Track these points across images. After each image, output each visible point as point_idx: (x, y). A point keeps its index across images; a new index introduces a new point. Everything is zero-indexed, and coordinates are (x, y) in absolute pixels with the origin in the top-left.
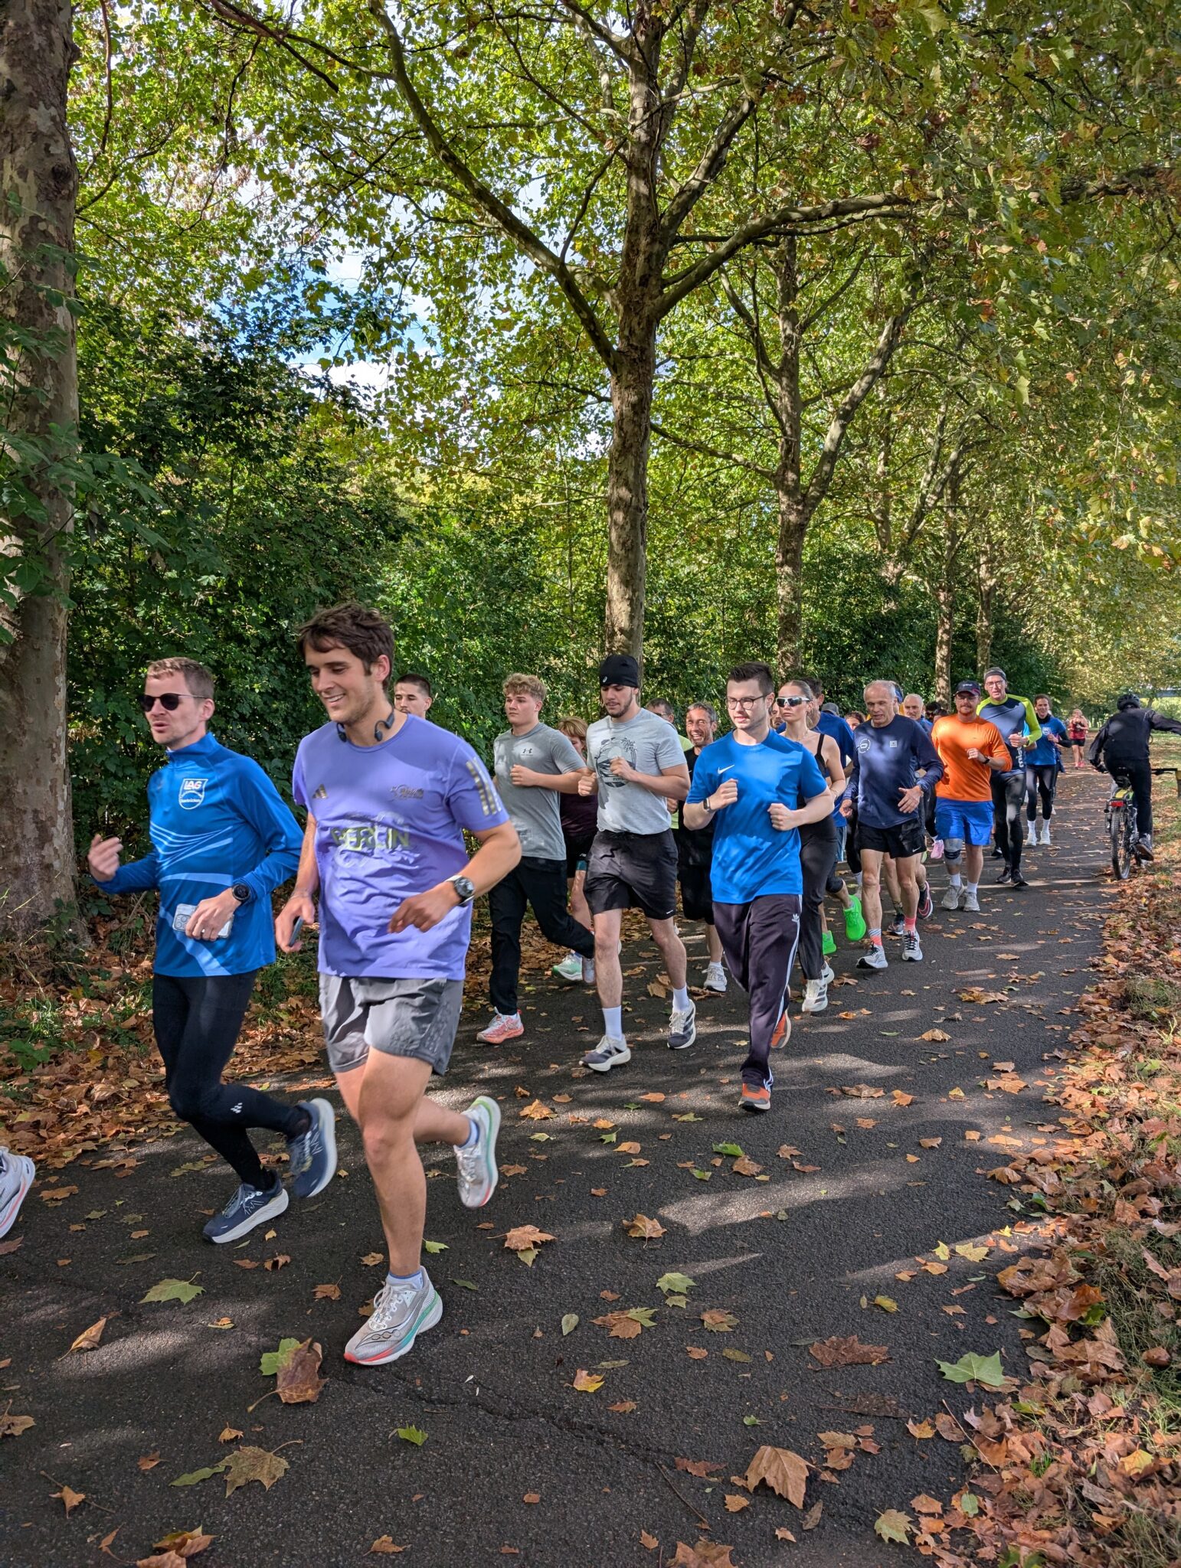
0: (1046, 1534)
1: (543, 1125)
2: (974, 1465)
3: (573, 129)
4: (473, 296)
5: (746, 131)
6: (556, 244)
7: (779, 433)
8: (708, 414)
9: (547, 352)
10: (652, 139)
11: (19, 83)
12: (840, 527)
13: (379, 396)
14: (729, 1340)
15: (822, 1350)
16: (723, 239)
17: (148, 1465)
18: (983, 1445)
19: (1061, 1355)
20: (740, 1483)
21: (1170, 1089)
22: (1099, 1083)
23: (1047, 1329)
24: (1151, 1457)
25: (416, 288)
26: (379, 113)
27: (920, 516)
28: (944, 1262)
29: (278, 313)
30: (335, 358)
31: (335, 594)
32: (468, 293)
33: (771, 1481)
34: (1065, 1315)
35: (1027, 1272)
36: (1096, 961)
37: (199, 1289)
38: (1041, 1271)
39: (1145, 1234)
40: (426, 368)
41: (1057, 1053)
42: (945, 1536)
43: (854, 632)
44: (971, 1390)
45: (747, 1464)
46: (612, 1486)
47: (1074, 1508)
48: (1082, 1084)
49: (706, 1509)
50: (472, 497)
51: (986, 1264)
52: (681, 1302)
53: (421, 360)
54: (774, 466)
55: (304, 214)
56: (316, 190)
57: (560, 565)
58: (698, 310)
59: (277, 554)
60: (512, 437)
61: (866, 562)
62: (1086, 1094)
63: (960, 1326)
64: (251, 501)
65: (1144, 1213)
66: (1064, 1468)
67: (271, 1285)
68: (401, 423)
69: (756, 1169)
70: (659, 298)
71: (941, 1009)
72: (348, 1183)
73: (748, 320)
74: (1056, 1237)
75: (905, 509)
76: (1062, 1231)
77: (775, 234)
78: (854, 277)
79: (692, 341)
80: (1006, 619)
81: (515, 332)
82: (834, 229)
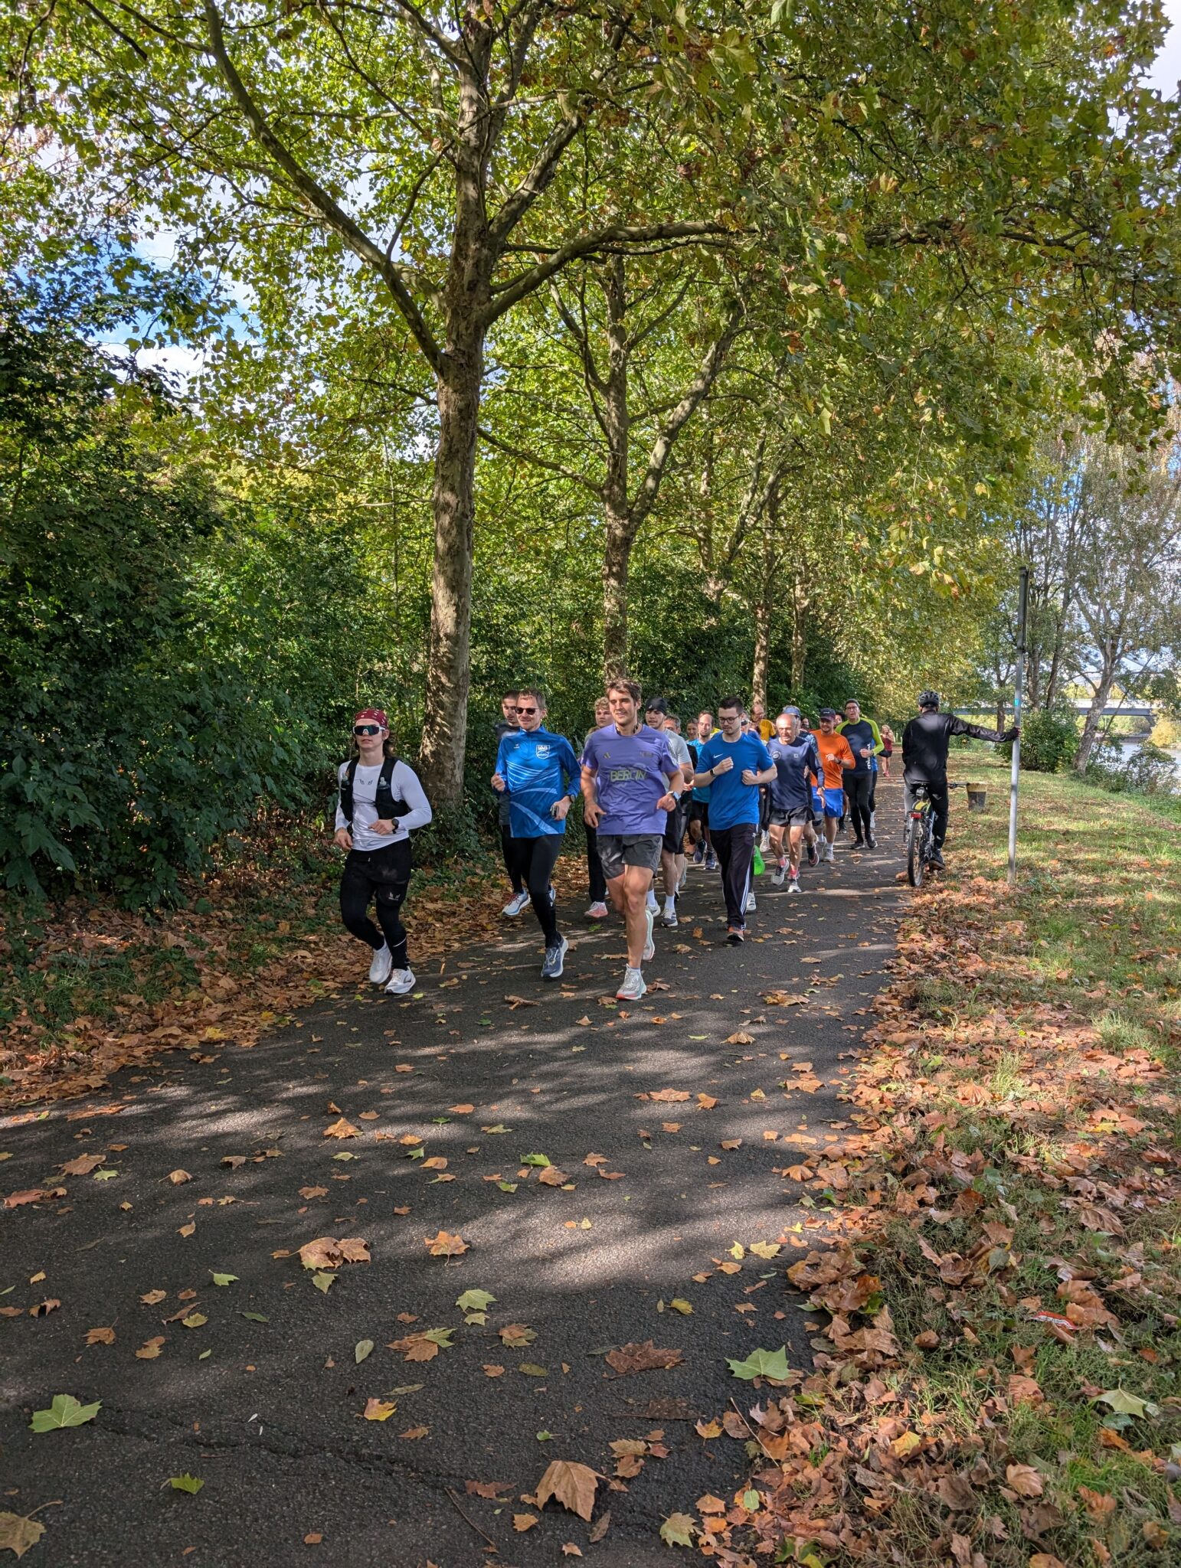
0: (821, 1523)
1: (348, 1142)
2: (758, 1460)
3: (404, 126)
4: (298, 288)
5: (575, 147)
6: (385, 242)
7: (607, 448)
8: (537, 424)
9: (373, 351)
10: (481, 143)
12: (665, 544)
13: (193, 381)
14: (526, 1354)
15: (617, 1358)
16: (552, 252)
18: (766, 1440)
19: (842, 1344)
20: (529, 1501)
21: (950, 1083)
22: (888, 1079)
23: (830, 1320)
24: (918, 1438)
25: (236, 274)
26: (199, 90)
27: (739, 537)
28: (738, 1261)
29: (77, 287)
30: (144, 339)
31: (136, 589)
32: (292, 286)
33: (560, 1496)
34: (848, 1305)
35: (814, 1266)
36: (890, 963)
38: (827, 1264)
39: (922, 1222)
40: (246, 358)
41: (851, 1052)
42: (726, 1535)
43: (677, 646)
44: (757, 1386)
45: (538, 1479)
46: (398, 1517)
47: (847, 1495)
48: (873, 1082)
49: (494, 1531)
50: (292, 494)
51: (777, 1261)
52: (480, 1319)
53: (240, 348)
54: (601, 479)
55: (111, 185)
56: (126, 162)
57: (385, 567)
58: (527, 321)
59: (69, 544)
60: (338, 434)
61: (687, 579)
62: (876, 1091)
63: (751, 1323)
64: (43, 485)
65: (922, 1203)
66: (840, 1456)
67: (35, 1334)
68: (218, 413)
69: (562, 1179)
70: (487, 305)
71: (747, 1011)
72: (132, 1216)
73: (577, 334)
74: (843, 1231)
75: (727, 529)
76: (849, 1224)
77: (602, 250)
78: (680, 299)
79: (522, 351)
80: (819, 638)
81: (340, 328)
82: (660, 251)
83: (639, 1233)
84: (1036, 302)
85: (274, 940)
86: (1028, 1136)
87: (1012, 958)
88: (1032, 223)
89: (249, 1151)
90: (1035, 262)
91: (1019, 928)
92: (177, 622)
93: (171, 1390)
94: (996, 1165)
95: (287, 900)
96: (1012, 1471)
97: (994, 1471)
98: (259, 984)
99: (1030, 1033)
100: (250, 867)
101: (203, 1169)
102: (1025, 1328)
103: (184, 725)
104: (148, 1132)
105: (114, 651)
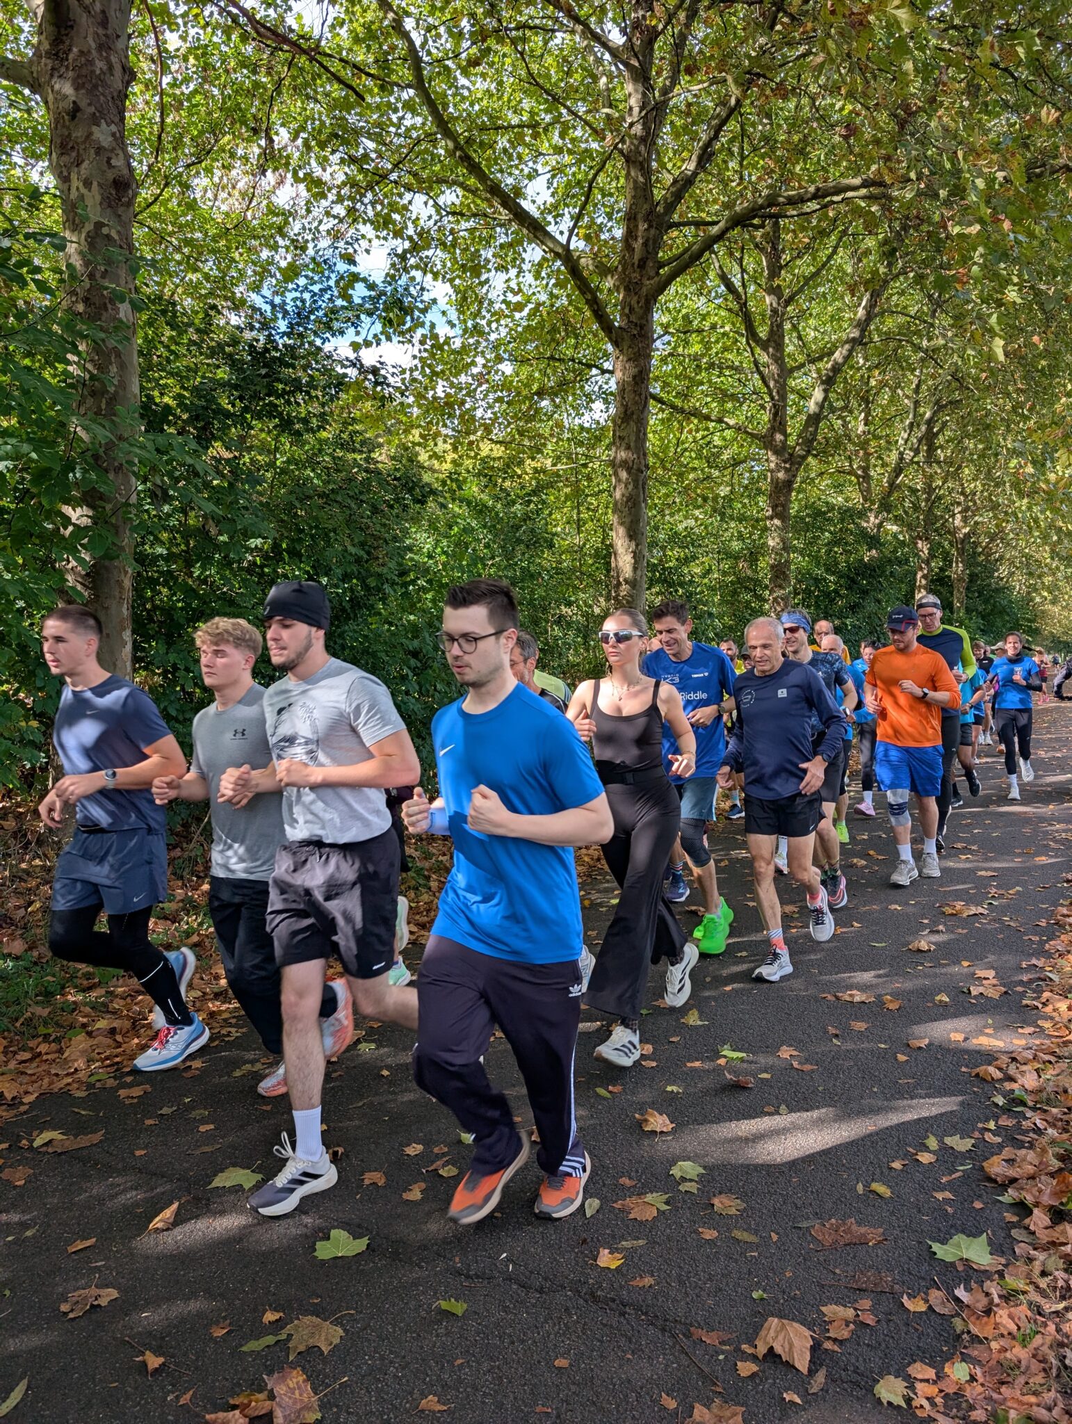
0: (1033, 1399)
2: (965, 1336)
3: (575, 128)
4: (487, 281)
5: (733, 126)
6: (562, 233)
7: (767, 398)
8: (702, 383)
9: (554, 330)
10: (648, 133)
11: (83, 104)
12: (825, 483)
13: (404, 373)
14: (737, 1222)
15: (823, 1231)
16: (714, 224)
17: (218, 1333)
18: (973, 1318)
19: (1044, 1236)
20: (750, 1351)
23: (1030, 1213)
25: (436, 276)
26: (400, 119)
27: (898, 470)
28: (933, 1152)
29: (314, 302)
30: (365, 340)
31: (368, 553)
32: (483, 278)
33: (778, 1349)
34: (1046, 1200)
35: (1011, 1162)
36: (1069, 877)
37: (260, 1177)
38: (1024, 1160)
40: (446, 348)
41: (1034, 961)
42: (939, 1400)
43: (840, 578)
44: (960, 1268)
45: (756, 1334)
46: (633, 1353)
47: (1058, 1376)
48: (1058, 990)
49: (720, 1374)
50: (488, 463)
51: (972, 1154)
52: (692, 1187)
53: (442, 340)
54: (763, 428)
55: (334, 212)
56: (345, 191)
57: (568, 522)
58: (691, 289)
59: (316, 518)
60: (524, 408)
61: (849, 514)
62: (1062, 998)
63: (950, 1210)
64: (293, 471)
66: (1048, 1340)
68: (424, 398)
70: (656, 279)
71: (926, 921)
72: (390, 1082)
73: (737, 296)
74: (1037, 1129)
75: (885, 465)
77: (761, 217)
78: (835, 252)
79: (686, 317)
80: (979, 564)
81: (525, 313)
82: (815, 211)
83: (835, 1121)
92: (400, 581)
93: (434, 1228)
103: (409, 668)
105: (352, 607)
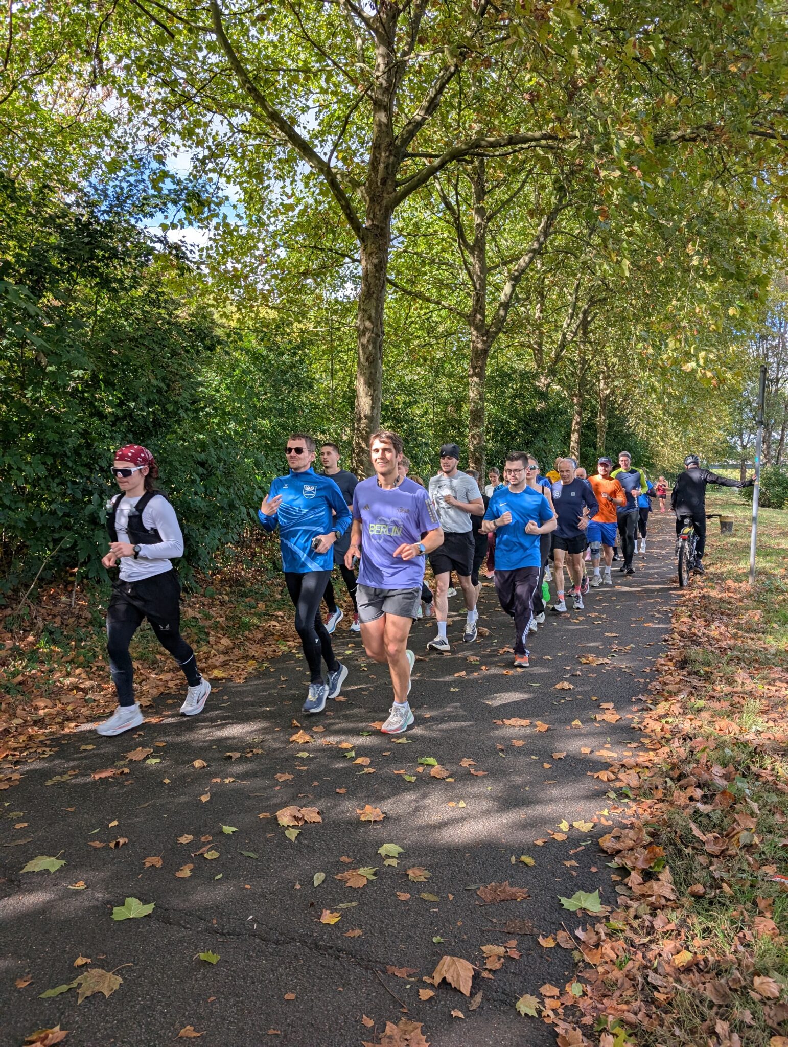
0: (625, 1007)
1: (305, 747)
2: (581, 964)
3: (338, 74)
4: (268, 186)
5: (453, 85)
6: (325, 154)
7: (472, 289)
8: (426, 274)
9: (318, 227)
10: (390, 85)
12: (511, 353)
13: (202, 250)
14: (424, 887)
15: (485, 892)
16: (437, 156)
17: (22, 985)
18: (587, 951)
19: (637, 890)
20: (429, 981)
21: (710, 719)
22: (666, 715)
23: (629, 874)
24: (691, 955)
25: (229, 178)
26: (205, 57)
27: (562, 346)
28: (565, 833)
29: (131, 190)
30: (172, 223)
31: (168, 386)
32: (265, 184)
33: (449, 979)
34: (641, 865)
35: (617, 838)
36: (667, 638)
37: (63, 862)
38: (626, 837)
39: (692, 812)
40: (235, 233)
41: (640, 697)
42: (560, 1011)
43: (519, 422)
44: (580, 915)
45: (434, 968)
46: (344, 986)
47: (643, 989)
48: (656, 716)
49: (406, 999)
50: (265, 323)
51: (592, 833)
52: (394, 862)
53: (232, 228)
54: (468, 311)
55: (150, 122)
56: (159, 107)
57: (325, 371)
58: (420, 204)
59: (127, 357)
60: (294, 283)
61: (527, 376)
62: (658, 723)
63: (574, 874)
64: (110, 319)
65: (691, 799)
66: (637, 964)
67: (114, 859)
68: (218, 271)
69: (446, 774)
70: (394, 194)
71: (568, 668)
72: (170, 788)
73: (453, 212)
74: (636, 815)
75: (553, 342)
76: (640, 811)
77: (471, 154)
78: (522, 186)
79: (416, 224)
80: (616, 416)
81: (296, 212)
82: (510, 154)
83: (498, 812)
84: (774, 181)
85: (255, 614)
86: (766, 757)
87: (752, 636)
88: (773, 124)
89: (242, 749)
90: (774, 151)
91: (757, 615)
92: (192, 408)
93: (198, 898)
94: (744, 775)
95: (263, 589)
96: (757, 980)
97: (745, 980)
98: (246, 643)
99: (766, 687)
100: (239, 567)
101: (213, 760)
102: (766, 886)
103: (198, 474)
104: (178, 735)
105: (154, 426)
